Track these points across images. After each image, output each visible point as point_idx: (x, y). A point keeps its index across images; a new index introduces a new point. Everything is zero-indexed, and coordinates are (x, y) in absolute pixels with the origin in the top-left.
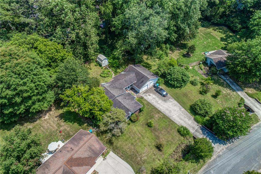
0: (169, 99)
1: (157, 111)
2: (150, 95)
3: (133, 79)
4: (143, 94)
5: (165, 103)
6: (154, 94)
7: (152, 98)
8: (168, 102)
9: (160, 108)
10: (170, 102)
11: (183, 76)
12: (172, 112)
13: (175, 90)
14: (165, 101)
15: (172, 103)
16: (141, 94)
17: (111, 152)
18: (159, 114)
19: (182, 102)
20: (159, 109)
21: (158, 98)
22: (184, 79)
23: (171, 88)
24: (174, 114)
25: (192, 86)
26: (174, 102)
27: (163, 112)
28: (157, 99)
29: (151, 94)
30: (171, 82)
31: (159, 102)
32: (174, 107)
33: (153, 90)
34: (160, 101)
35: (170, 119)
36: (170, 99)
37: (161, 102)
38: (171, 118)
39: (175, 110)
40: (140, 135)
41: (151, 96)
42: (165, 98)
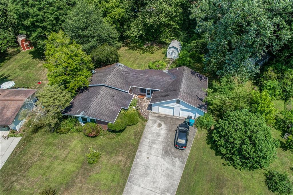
0: (175, 157)
1: (131, 153)
2: (160, 125)
3: (160, 85)
4: (156, 116)
5: (161, 156)
6: (169, 130)
7: (157, 131)
8: (167, 159)
9: (141, 155)
10: (171, 162)
11: (247, 141)
12: (146, 178)
13: (214, 155)
14: (166, 153)
15: (170, 167)
16: (153, 115)
17: (21, 138)
18: (127, 160)
19: (192, 185)
20: (138, 154)
21: (165, 139)
22: (244, 147)
23: (211, 148)
24: (142, 185)
25: (263, 184)
26: (175, 170)
27: (134, 163)
28: (161, 139)
29: (163, 126)
30: (215, 133)
31: (154, 146)
32: (164, 176)
33: (175, 124)
34: (158, 147)
35: (124, 184)
36: (177, 159)
37: (157, 149)
38: (129, 183)
39: (154, 182)
40: (64, 155)
41: (159, 129)
42: (173, 150)
